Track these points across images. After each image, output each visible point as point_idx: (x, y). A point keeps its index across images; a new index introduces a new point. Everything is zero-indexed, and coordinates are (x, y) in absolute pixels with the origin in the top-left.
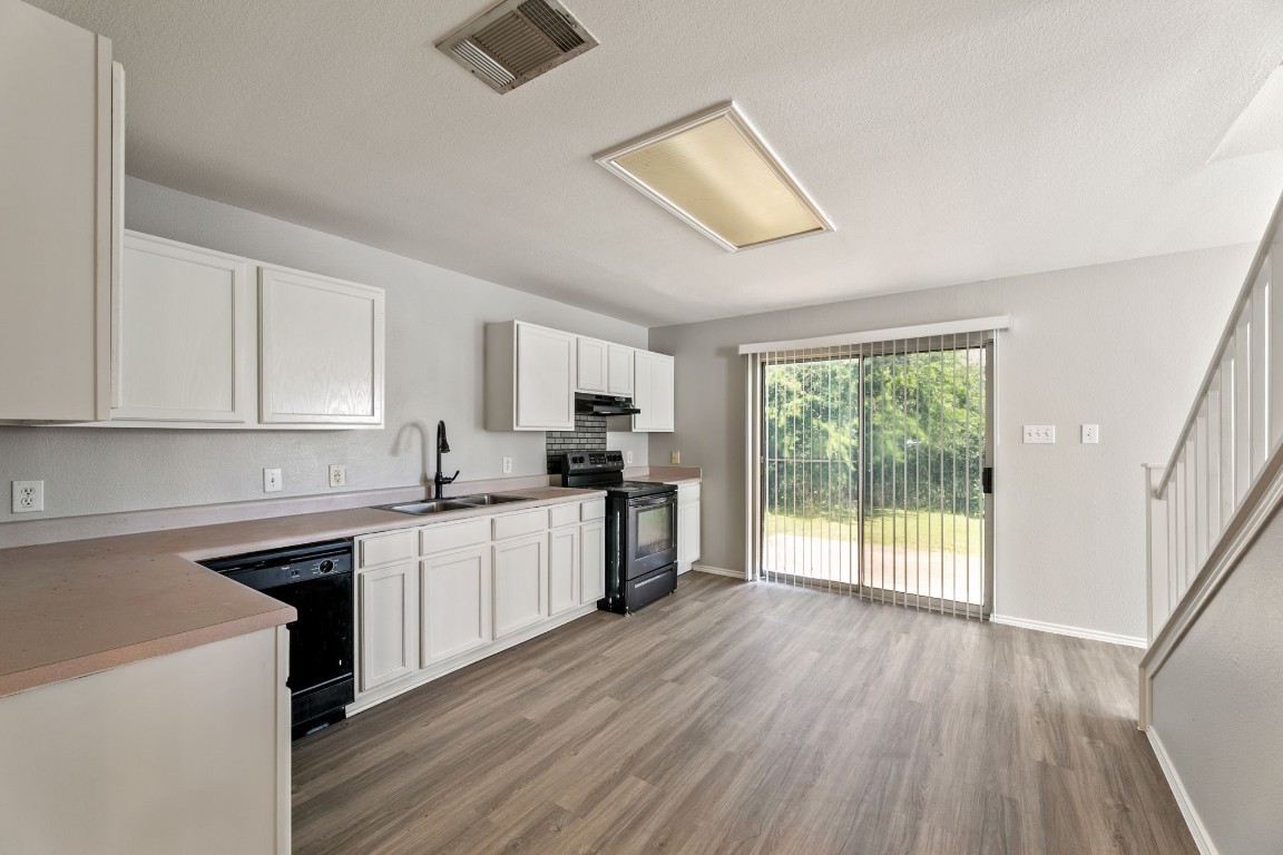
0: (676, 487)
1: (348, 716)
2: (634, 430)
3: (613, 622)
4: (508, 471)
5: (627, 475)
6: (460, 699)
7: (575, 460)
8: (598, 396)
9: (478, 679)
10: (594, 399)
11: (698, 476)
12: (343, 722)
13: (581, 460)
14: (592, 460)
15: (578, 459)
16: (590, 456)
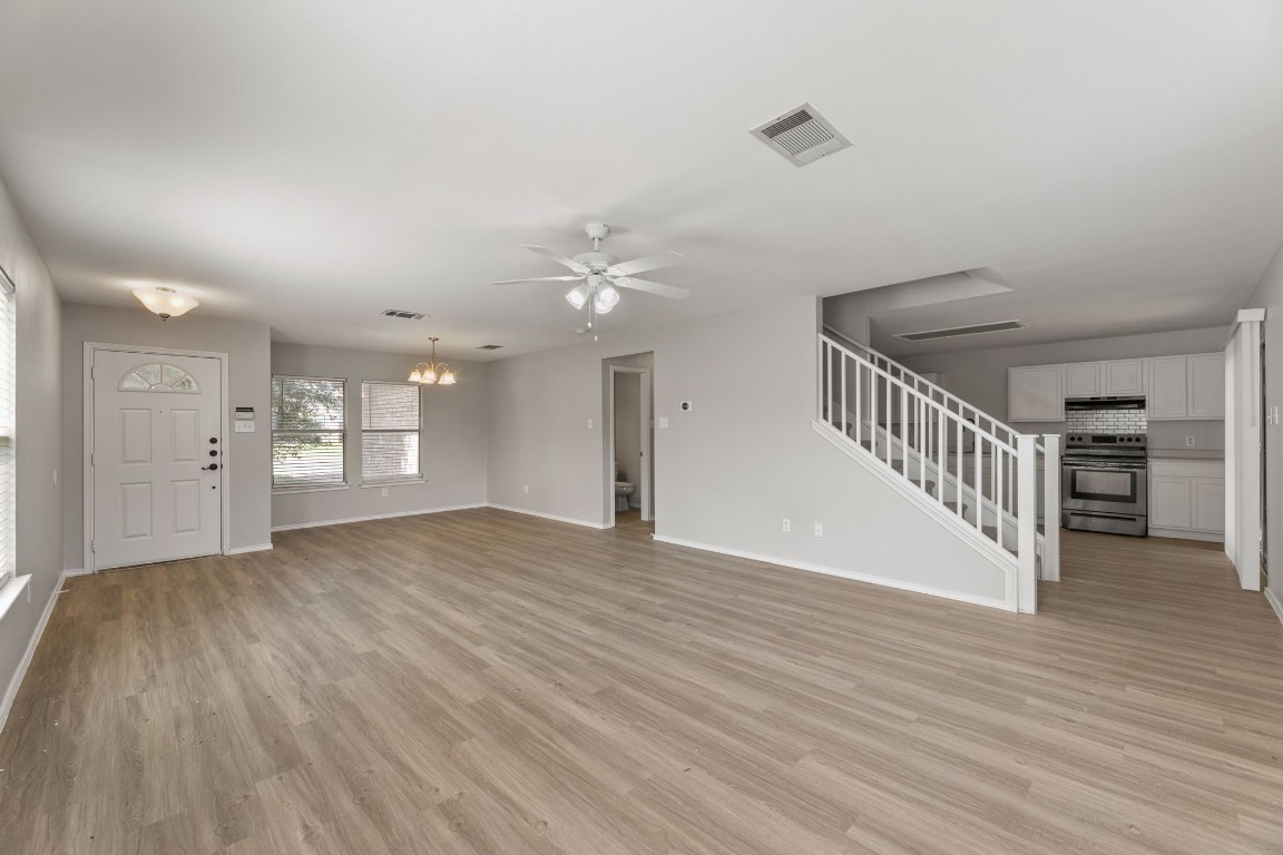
13: (1080, 439)
14: (1095, 440)
15: (1076, 438)
16: (1094, 437)
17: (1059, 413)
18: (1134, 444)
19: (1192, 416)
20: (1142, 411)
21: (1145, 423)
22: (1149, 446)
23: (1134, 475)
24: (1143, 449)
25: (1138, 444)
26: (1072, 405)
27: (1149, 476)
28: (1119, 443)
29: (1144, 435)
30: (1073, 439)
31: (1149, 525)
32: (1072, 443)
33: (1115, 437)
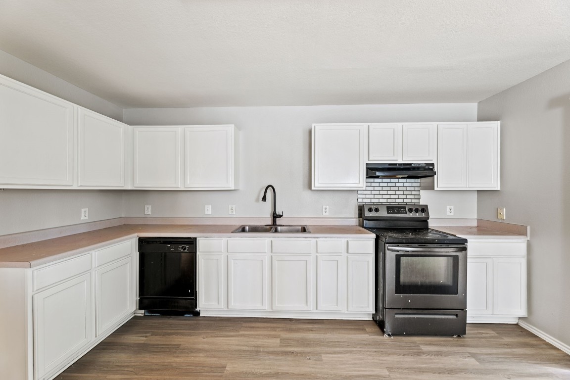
0: (466, 241)
1: (201, 315)
2: (436, 188)
3: (371, 336)
4: (326, 214)
5: (432, 224)
6: (232, 334)
7: (370, 210)
8: (390, 164)
9: (258, 328)
10: (388, 167)
11: (525, 234)
12: (197, 318)
13: (377, 210)
14: (390, 210)
15: (374, 209)
16: (388, 208)
17: (357, 180)
18: (420, 215)
19: (471, 185)
25: (423, 215)
28: (409, 214)
32: (371, 214)
33: (405, 208)
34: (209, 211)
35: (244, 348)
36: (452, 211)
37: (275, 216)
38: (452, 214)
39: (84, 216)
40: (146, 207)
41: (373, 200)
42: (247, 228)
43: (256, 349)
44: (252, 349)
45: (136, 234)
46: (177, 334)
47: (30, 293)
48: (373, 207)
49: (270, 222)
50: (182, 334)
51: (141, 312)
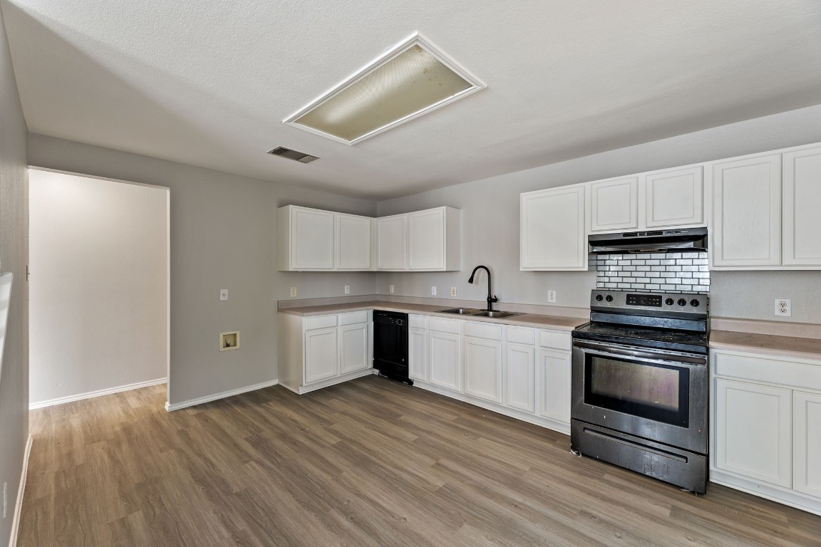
1: (414, 385)
4: (553, 301)
13: (610, 299)
14: (633, 300)
15: (604, 298)
16: (628, 296)
17: (579, 259)
18: (688, 309)
19: (790, 263)
20: (703, 255)
21: (707, 275)
22: (712, 313)
23: (684, 374)
24: (704, 318)
25: (694, 310)
26: (601, 245)
27: (712, 375)
28: (665, 308)
29: (706, 297)
30: (600, 298)
31: (712, 467)
32: (599, 304)
33: (660, 298)
34: (434, 292)
35: (424, 412)
36: (788, 308)
37: (491, 300)
38: (788, 314)
39: (347, 291)
40: (391, 286)
41: (620, 286)
42: (461, 310)
43: (432, 416)
44: (429, 414)
45: (371, 307)
46: (388, 390)
47: (304, 332)
48: (604, 295)
49: (486, 307)
50: (392, 392)
51: (377, 372)
